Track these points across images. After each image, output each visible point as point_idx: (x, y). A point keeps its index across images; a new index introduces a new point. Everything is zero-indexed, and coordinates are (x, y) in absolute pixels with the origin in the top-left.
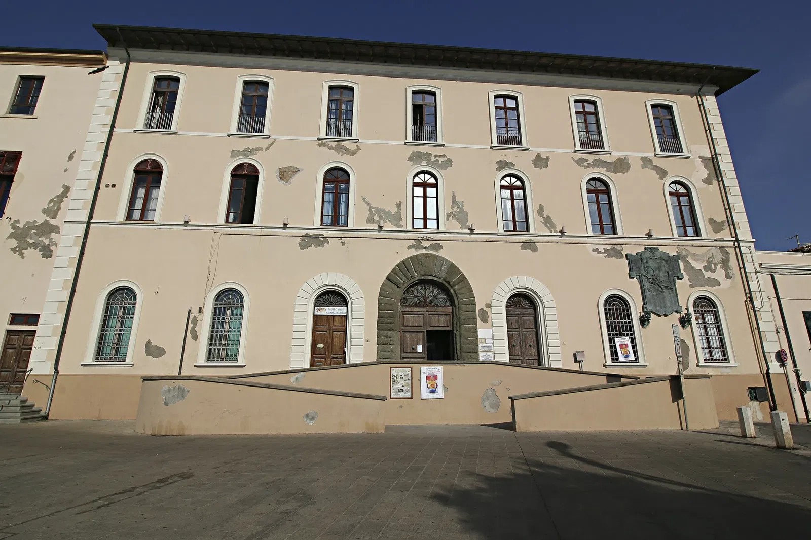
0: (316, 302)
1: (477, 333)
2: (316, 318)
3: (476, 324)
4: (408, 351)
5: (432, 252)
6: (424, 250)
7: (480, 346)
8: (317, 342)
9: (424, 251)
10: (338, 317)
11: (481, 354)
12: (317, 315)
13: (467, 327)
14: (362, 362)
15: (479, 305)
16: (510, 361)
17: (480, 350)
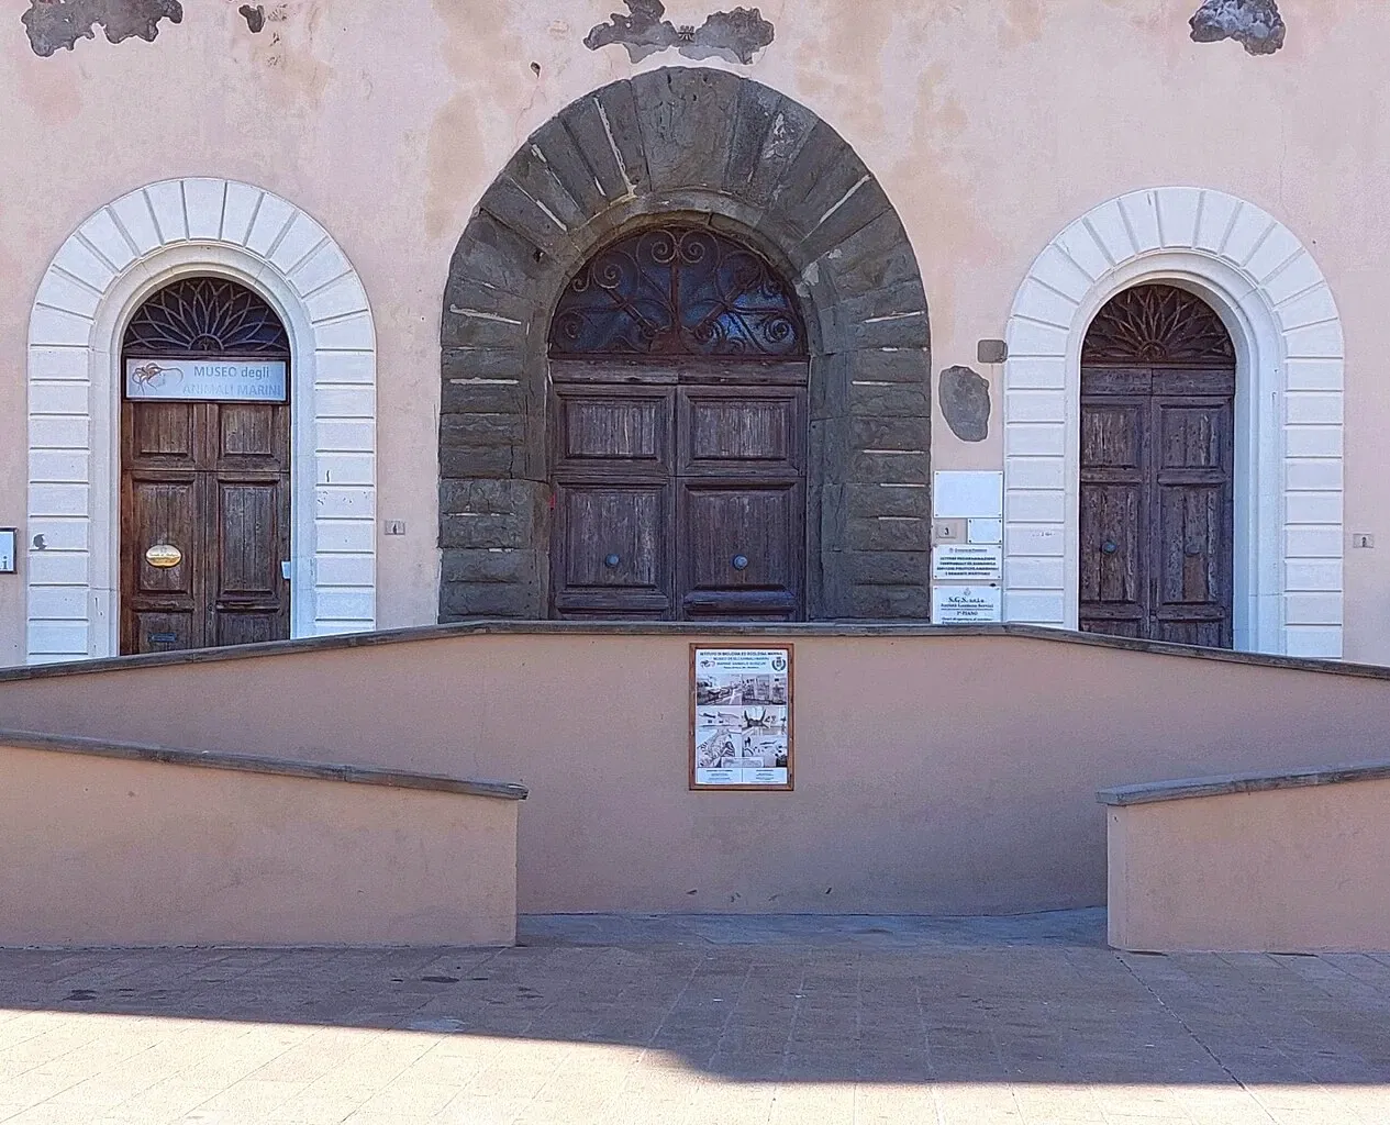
0: (129, 338)
1: (926, 494)
2: (137, 415)
3: (925, 446)
4: (590, 579)
5: (714, 63)
6: (673, 49)
7: (937, 555)
8: (146, 532)
9: (673, 58)
10: (245, 413)
11: (939, 596)
12: (140, 404)
13: (881, 462)
14: (370, 627)
15: (950, 350)
16: (1081, 629)
17: (936, 573)
